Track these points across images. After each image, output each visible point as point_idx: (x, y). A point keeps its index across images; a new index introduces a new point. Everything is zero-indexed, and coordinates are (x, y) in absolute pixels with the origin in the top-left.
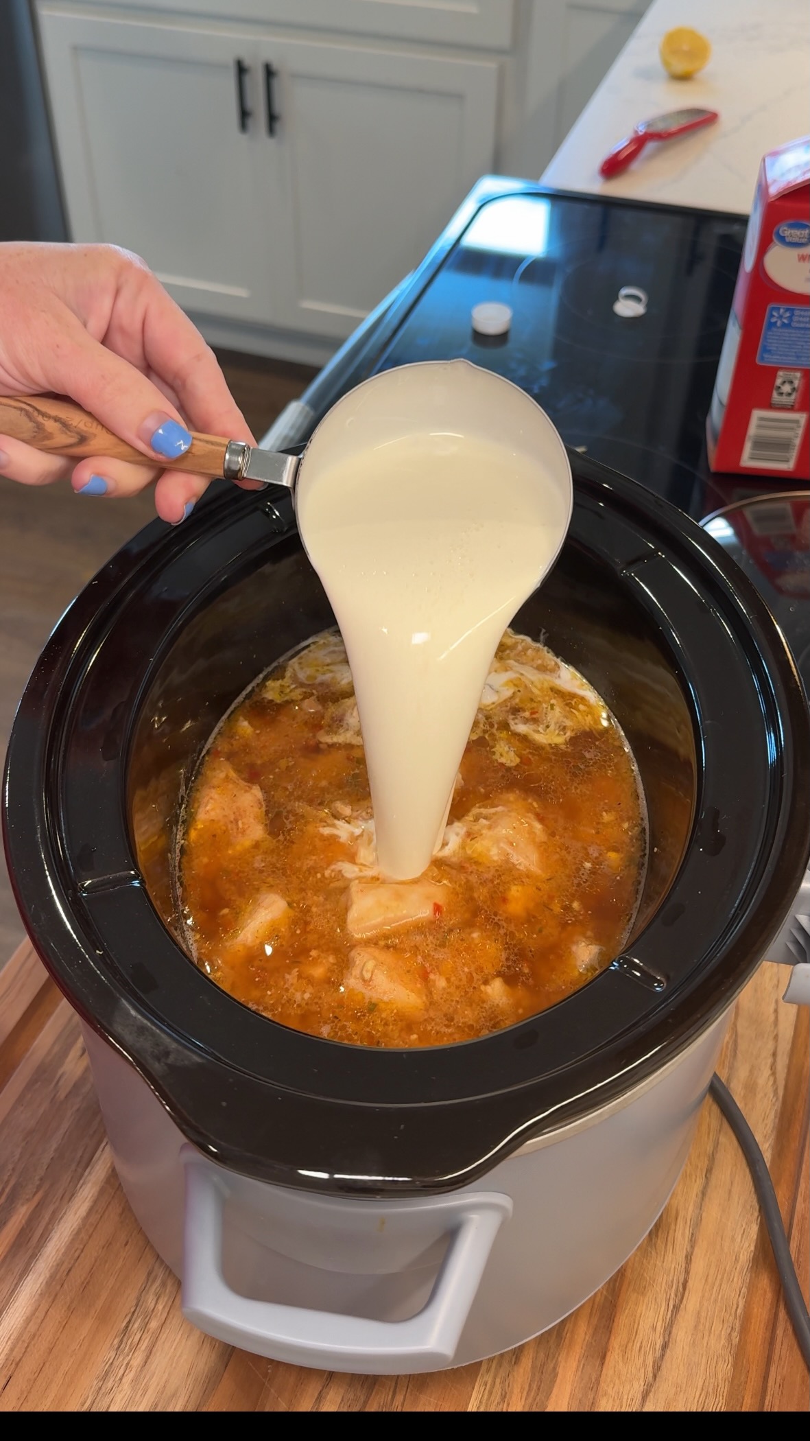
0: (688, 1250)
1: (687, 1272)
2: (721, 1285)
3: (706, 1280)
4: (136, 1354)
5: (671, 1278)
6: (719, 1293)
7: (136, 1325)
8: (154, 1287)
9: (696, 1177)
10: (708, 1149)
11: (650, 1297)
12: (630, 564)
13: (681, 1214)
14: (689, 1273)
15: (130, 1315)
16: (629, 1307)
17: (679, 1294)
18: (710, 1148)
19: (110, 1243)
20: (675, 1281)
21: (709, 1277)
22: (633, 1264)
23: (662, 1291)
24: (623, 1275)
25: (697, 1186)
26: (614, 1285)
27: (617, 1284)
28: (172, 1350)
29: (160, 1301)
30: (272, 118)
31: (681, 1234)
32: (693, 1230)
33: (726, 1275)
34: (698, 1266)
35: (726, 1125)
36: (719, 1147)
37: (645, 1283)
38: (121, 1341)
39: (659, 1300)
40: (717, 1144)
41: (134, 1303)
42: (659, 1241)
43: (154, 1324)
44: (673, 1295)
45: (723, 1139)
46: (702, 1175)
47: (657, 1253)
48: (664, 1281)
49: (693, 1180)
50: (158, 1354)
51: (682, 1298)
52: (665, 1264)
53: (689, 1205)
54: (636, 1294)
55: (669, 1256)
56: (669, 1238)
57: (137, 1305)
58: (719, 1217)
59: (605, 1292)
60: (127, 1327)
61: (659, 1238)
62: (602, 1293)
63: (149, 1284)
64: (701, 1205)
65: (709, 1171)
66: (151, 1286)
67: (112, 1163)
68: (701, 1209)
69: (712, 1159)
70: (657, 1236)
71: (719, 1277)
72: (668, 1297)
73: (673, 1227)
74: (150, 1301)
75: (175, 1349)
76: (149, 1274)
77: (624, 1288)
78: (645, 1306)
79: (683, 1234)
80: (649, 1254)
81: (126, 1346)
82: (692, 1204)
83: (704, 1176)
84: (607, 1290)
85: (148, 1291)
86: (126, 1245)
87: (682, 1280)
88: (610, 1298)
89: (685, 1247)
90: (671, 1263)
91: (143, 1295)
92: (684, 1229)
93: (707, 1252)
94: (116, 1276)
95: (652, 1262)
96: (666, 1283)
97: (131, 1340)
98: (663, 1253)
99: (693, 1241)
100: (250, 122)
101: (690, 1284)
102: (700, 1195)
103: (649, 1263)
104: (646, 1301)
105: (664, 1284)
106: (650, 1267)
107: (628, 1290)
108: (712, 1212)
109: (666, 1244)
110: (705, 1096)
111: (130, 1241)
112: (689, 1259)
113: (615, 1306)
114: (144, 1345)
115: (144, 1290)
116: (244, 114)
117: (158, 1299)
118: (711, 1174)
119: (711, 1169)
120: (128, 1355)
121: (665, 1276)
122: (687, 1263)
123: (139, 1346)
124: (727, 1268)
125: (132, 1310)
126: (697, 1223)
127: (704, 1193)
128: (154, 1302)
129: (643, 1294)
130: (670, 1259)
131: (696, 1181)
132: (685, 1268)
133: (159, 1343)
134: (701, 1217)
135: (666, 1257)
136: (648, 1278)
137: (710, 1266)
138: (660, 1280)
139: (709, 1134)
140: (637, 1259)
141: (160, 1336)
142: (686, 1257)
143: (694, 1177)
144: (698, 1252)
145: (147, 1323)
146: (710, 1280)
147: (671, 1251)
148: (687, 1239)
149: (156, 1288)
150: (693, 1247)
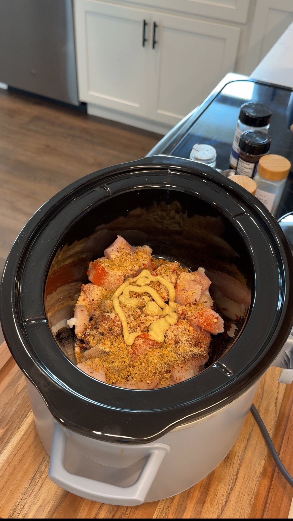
0: (238, 468)
1: (237, 475)
2: (249, 481)
3: (244, 479)
4: (36, 486)
5: (231, 477)
6: (248, 484)
7: (37, 476)
8: (45, 463)
9: (244, 441)
10: (249, 431)
11: (223, 484)
12: (235, 216)
13: (237, 454)
14: (238, 476)
15: (35, 472)
16: (214, 486)
17: (233, 483)
18: (250, 431)
19: (31, 446)
20: (232, 478)
21: (245, 478)
22: (218, 471)
23: (227, 482)
24: (214, 474)
25: (243, 445)
26: (210, 478)
27: (211, 478)
28: (49, 486)
29: (47, 468)
30: (154, 42)
31: (236, 461)
32: (241, 460)
33: (251, 478)
34: (241, 474)
35: (256, 423)
36: (253, 431)
37: (221, 478)
38: (32, 481)
39: (226, 485)
40: (252, 430)
41: (37, 468)
42: (228, 464)
43: (43, 476)
44: (231, 483)
45: (254, 428)
46: (246, 440)
47: (227, 468)
48: (228, 478)
49: (243, 442)
50: (44, 487)
51: (234, 485)
52: (229, 472)
53: (240, 451)
54: (217, 482)
55: (231, 469)
56: (232, 463)
57: (38, 469)
58: (251, 457)
59: (206, 480)
60: (34, 476)
61: (228, 462)
62: (205, 480)
63: (43, 461)
64: (245, 451)
65: (249, 439)
66: (44, 462)
67: (33, 418)
68: (244, 453)
69: (250, 435)
70: (227, 461)
71: (249, 478)
72: (229, 484)
73: (233, 459)
74: (43, 468)
75: (50, 486)
76: (43, 458)
77: (213, 479)
78: (220, 486)
79: (237, 461)
80: (224, 468)
81: (33, 483)
82: (241, 450)
83: (247, 441)
84: (207, 479)
85: (42, 464)
86: (36, 447)
87: (235, 478)
88: (208, 482)
89: (237, 466)
90: (232, 472)
91: (41, 465)
92: (237, 460)
93: (245, 469)
94: (32, 457)
95: (224, 471)
96: (229, 479)
97: (35, 481)
98: (229, 468)
99: (240, 464)
100: (146, 43)
101: (238, 480)
102: (244, 448)
103: (223, 471)
104: (221, 485)
105: (228, 479)
106: (223, 472)
107: (215, 480)
108: (249, 454)
109: (230, 465)
110: (248, 412)
111: (38, 446)
112: (238, 471)
113: (210, 485)
114: (39, 484)
115: (41, 464)
116: (144, 40)
117: (46, 467)
118: (249, 440)
119: (250, 439)
120: (33, 486)
121: (229, 476)
122: (237, 472)
123: (38, 483)
124: (252, 476)
125: (36, 470)
126: (243, 458)
127: (246, 447)
128: (44, 469)
129: (220, 482)
130: (231, 470)
131: (243, 443)
132: (237, 474)
133: (45, 483)
134: (244, 456)
135: (230, 470)
136: (223, 476)
137: (246, 474)
138: (227, 478)
139: (250, 426)
140: (219, 469)
141: (46, 481)
142: (237, 470)
143: (243, 441)
144: (242, 469)
145: (41, 476)
146: (245, 479)
147: (232, 467)
148: (238, 464)
149: (45, 464)
150: (240, 467)
